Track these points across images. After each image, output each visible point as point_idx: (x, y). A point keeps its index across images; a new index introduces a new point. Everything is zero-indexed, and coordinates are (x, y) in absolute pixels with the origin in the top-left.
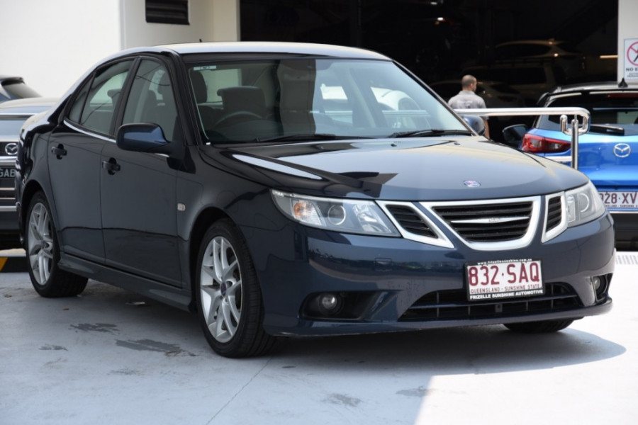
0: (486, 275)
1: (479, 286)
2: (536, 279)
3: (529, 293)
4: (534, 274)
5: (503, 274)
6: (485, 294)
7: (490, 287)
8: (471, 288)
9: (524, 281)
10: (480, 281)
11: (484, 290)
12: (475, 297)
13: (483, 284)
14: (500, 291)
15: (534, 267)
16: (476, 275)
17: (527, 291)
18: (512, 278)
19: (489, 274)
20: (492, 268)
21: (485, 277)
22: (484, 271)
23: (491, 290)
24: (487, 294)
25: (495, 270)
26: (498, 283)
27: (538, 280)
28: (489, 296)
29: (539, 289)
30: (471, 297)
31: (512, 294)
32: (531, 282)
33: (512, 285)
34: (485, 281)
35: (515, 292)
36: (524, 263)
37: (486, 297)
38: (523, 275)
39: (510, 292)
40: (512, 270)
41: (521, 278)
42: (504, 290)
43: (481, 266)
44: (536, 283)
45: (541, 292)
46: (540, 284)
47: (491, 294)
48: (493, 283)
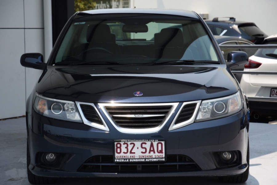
0: (127, 148)
1: (122, 154)
2: (161, 152)
3: (155, 160)
4: (160, 149)
5: (138, 148)
6: (125, 159)
7: (129, 155)
8: (116, 155)
9: (152, 153)
10: (122, 151)
11: (125, 157)
12: (118, 160)
13: (124, 153)
14: (136, 158)
15: (160, 145)
16: (120, 148)
17: (153, 158)
18: (144, 150)
19: (128, 148)
20: (131, 144)
21: (126, 149)
22: (126, 145)
23: (129, 157)
24: (127, 159)
25: (132, 145)
26: (134, 153)
27: (162, 153)
28: (128, 160)
29: (162, 158)
30: (116, 160)
31: (144, 160)
32: (157, 154)
33: (144, 155)
34: (126, 151)
35: (145, 159)
36: (153, 142)
37: (126, 161)
38: (152, 149)
39: (142, 159)
40: (144, 146)
41: (150, 151)
42: (138, 158)
43: (124, 143)
44: (161, 154)
45: (164, 159)
46: (163, 155)
47: (129, 159)
48: (131, 152)
